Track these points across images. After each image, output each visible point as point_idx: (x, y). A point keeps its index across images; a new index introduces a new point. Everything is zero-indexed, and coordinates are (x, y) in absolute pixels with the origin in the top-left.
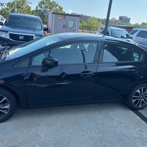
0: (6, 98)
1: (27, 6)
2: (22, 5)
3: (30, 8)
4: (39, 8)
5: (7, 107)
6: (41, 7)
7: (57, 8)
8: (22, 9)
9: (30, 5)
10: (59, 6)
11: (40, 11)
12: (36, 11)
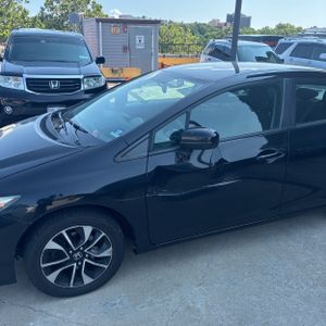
0: (104, 234)
1: (20, 9)
2: (7, 7)
3: (26, 12)
4: (47, 12)
5: (107, 253)
6: (52, 9)
7: (89, 7)
8: (9, 16)
9: (25, 6)
10: (94, 3)
11: (51, 16)
12: (42, 19)
